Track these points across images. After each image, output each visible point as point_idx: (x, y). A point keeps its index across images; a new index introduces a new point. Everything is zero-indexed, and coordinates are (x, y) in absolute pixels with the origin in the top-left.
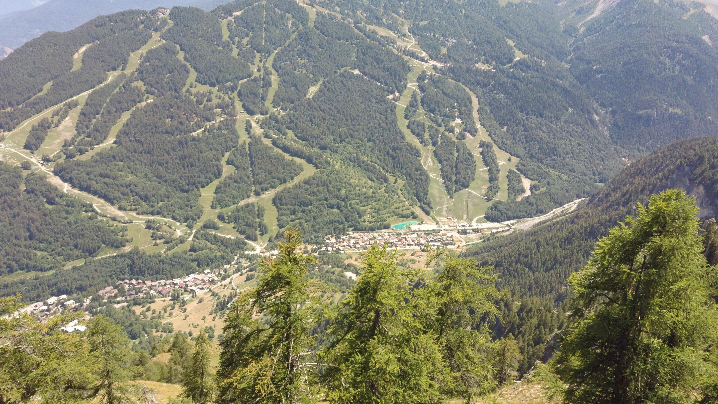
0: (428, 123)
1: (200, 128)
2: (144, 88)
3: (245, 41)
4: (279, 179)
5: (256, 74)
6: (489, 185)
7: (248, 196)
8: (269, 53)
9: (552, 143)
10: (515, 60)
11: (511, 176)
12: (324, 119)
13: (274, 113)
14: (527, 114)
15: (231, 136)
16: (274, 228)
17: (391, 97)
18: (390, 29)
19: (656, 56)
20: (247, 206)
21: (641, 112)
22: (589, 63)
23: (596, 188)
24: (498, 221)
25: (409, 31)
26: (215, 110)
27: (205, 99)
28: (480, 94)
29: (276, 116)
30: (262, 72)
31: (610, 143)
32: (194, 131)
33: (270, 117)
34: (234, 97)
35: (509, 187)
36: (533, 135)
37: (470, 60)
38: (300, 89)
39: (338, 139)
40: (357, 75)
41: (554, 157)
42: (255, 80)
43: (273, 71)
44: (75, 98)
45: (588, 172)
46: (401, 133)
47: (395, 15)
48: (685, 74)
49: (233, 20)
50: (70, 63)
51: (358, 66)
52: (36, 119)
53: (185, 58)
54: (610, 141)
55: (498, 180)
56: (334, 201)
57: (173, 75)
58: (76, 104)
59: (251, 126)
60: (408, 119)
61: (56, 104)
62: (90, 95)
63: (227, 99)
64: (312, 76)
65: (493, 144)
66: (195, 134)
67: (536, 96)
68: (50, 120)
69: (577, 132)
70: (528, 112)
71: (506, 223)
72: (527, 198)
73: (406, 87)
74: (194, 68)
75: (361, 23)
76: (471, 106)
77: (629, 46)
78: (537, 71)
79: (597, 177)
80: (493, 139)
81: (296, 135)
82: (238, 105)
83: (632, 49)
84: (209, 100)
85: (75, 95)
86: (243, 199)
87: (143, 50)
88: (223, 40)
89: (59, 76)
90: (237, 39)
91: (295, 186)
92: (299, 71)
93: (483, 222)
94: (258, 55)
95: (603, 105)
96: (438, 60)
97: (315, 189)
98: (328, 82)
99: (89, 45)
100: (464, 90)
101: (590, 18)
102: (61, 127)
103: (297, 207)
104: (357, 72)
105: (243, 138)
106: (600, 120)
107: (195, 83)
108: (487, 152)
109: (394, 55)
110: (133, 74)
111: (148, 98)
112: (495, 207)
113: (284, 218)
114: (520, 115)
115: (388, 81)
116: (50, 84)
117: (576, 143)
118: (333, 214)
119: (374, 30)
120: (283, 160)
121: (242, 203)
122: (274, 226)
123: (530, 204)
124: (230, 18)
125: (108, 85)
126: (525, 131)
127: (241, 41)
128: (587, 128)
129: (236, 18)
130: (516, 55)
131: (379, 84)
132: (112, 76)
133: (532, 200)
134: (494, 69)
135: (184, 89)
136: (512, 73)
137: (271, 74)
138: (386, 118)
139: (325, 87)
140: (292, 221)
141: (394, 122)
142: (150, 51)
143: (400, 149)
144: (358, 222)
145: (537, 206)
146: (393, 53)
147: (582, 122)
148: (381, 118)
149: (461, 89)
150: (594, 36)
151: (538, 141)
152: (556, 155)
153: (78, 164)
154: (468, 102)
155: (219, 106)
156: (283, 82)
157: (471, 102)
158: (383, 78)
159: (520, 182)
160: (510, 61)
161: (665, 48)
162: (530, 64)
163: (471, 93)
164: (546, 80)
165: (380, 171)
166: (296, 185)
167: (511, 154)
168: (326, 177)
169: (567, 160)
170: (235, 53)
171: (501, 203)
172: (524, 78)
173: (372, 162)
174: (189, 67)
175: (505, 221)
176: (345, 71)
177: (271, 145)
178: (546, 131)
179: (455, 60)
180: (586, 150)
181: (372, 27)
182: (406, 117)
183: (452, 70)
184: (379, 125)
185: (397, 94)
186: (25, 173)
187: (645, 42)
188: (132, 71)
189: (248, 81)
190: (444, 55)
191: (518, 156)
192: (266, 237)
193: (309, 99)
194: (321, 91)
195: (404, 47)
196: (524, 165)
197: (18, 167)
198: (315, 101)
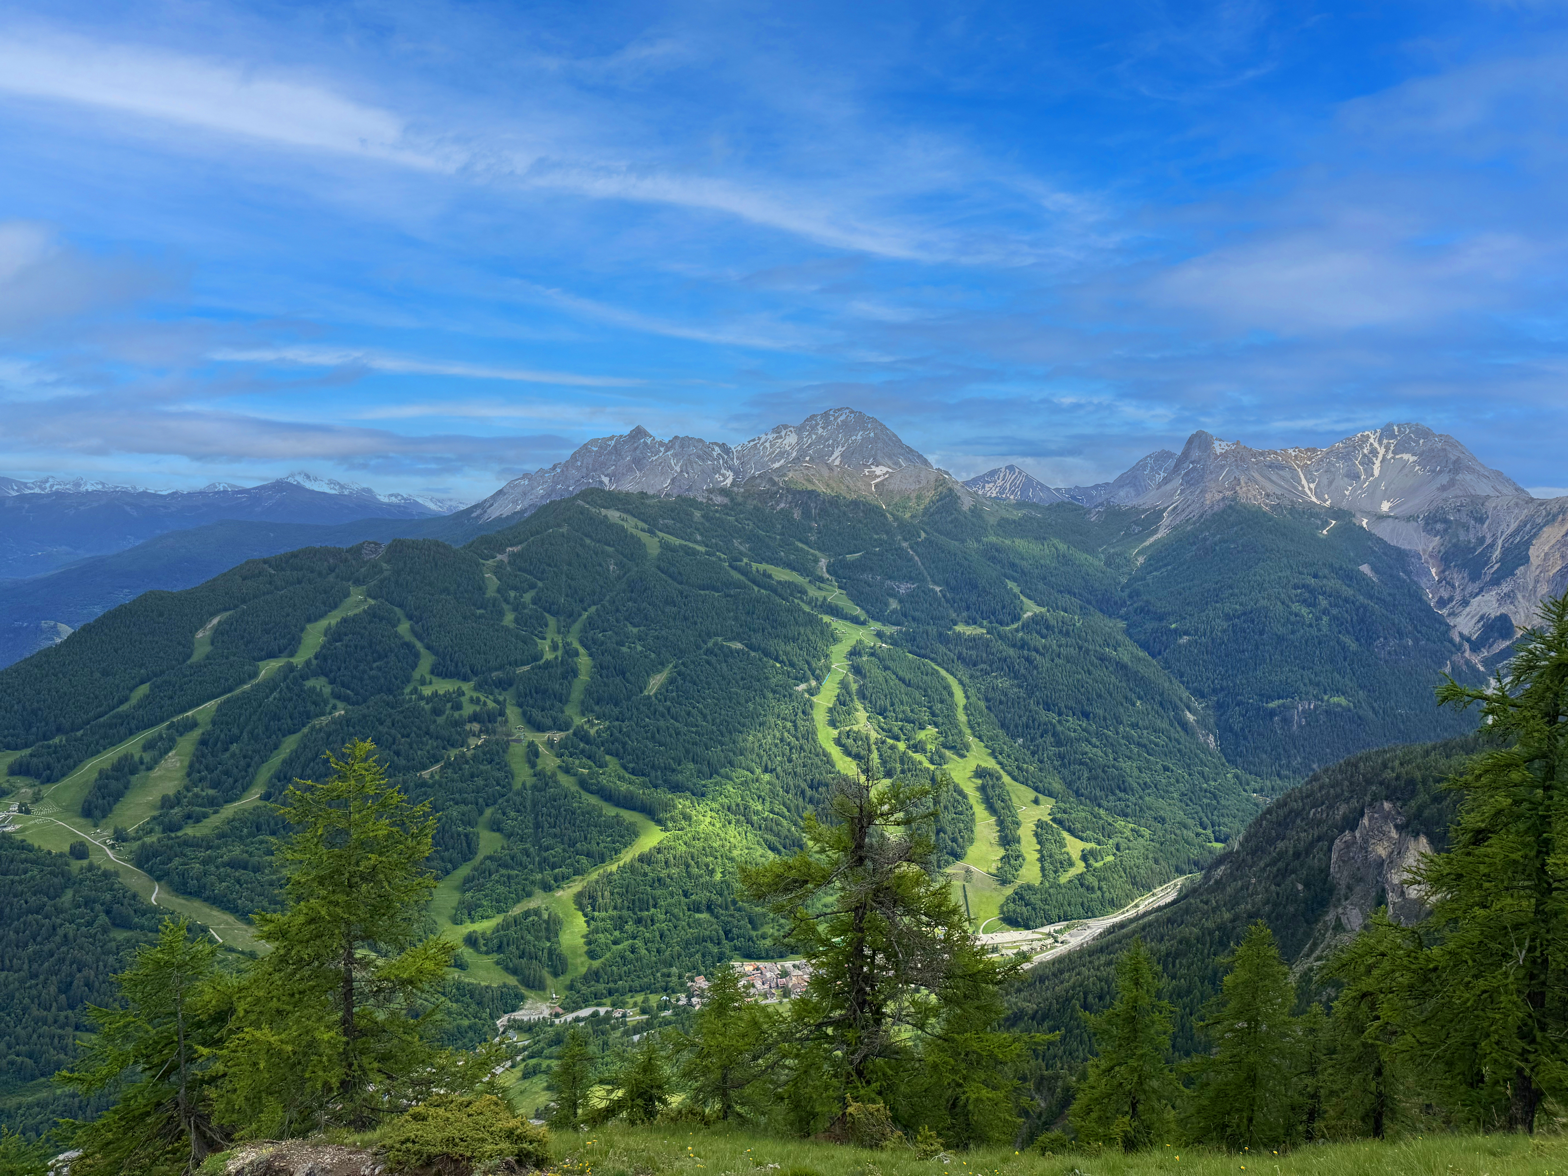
0: (874, 735)
1: (437, 761)
2: (327, 690)
3: (528, 597)
4: (588, 855)
5: (549, 656)
6: (1002, 852)
7: (529, 895)
8: (572, 616)
9: (1113, 766)
10: (1025, 616)
11: (1041, 831)
12: (678, 734)
13: (582, 727)
14: (1060, 714)
15: (498, 774)
16: (579, 961)
17: (802, 687)
18: (794, 569)
19: (1283, 603)
20: (527, 914)
21: (1272, 705)
22: (1161, 618)
23: (1210, 852)
24: (1027, 927)
25: (828, 571)
26: (468, 727)
27: (449, 705)
28: (966, 680)
29: (587, 732)
30: (560, 653)
31: (1223, 765)
32: (424, 769)
33: (575, 734)
34: (505, 700)
35: (1042, 856)
36: (1075, 753)
37: (943, 618)
38: (632, 679)
39: (705, 769)
40: (738, 651)
41: (1121, 795)
42: (548, 664)
43: (582, 650)
44: (189, 713)
45: (1190, 822)
46: (826, 754)
47: (800, 545)
48: (1340, 632)
49: (506, 560)
50: (188, 648)
51: (738, 634)
52: (108, 757)
53: (413, 630)
54: (1224, 760)
55: (1019, 842)
56: (701, 896)
57: (387, 663)
58: (192, 725)
59: (536, 754)
60: (836, 727)
61: (152, 725)
62: (219, 708)
63: (491, 705)
64: (653, 655)
65: (1002, 772)
66: (426, 774)
67: (1071, 680)
68: (137, 758)
69: (1157, 745)
70: (1059, 709)
71: (1046, 929)
72: (1081, 877)
73: (829, 669)
74: (428, 648)
75: (741, 561)
76: (953, 701)
77: (1231, 587)
78: (1067, 634)
79: (1209, 832)
80: (1000, 763)
81: (625, 768)
82: (512, 713)
83: (1236, 591)
84: (458, 707)
85: (191, 707)
86: (519, 901)
87: (333, 619)
88: (487, 596)
89: (162, 672)
90: (512, 594)
91: (622, 870)
92: (629, 648)
93: (1001, 930)
94: (552, 621)
95: (1200, 694)
96: (886, 621)
97: (663, 874)
98: (683, 663)
99: (226, 615)
100: (937, 672)
101: (1152, 540)
102: (156, 772)
103: (625, 913)
104: (737, 646)
105: (523, 775)
106: (1197, 722)
107: (428, 677)
108: (993, 787)
109: (804, 613)
110: (308, 663)
111: (335, 708)
112: (1019, 897)
113: (602, 938)
114: (1046, 716)
115: (795, 659)
116: (143, 690)
117: (1159, 765)
118: (698, 923)
119: (765, 571)
120: (600, 816)
121: (517, 910)
122: (581, 956)
123: (1088, 889)
124: (499, 557)
125: (258, 685)
126: (1059, 744)
127: (521, 597)
128: (1177, 736)
129: (513, 555)
130: (1025, 607)
131: (778, 665)
132: (268, 668)
133: (1091, 880)
134: (988, 633)
135: (407, 690)
136: (1022, 639)
137: (577, 654)
138: (795, 726)
139: (679, 674)
140: (615, 943)
141: (810, 735)
142: (345, 620)
143: (827, 785)
144: (750, 939)
145: (1103, 893)
146: (801, 610)
147: (1165, 725)
148: (784, 727)
149: (930, 670)
150: (1164, 570)
151: (1087, 765)
152: (1125, 791)
153: (186, 843)
154: (945, 693)
155: (475, 718)
156: (600, 668)
157: (951, 694)
158: (786, 653)
159: (1062, 844)
160: (1016, 618)
161: (1296, 587)
162: (1053, 622)
163: (950, 679)
164: (1087, 651)
165: (789, 830)
166: (624, 867)
167: (1036, 789)
168: (684, 848)
169: (1147, 798)
170: (509, 619)
171: (1029, 887)
172: (1044, 647)
173: (772, 811)
174: (419, 645)
175: (1043, 925)
176: (716, 644)
177: (574, 788)
178: (1098, 743)
179: (914, 619)
180: (1181, 780)
181: (763, 567)
182: (833, 723)
183: (911, 639)
184: (782, 740)
185: (814, 683)
186: (76, 865)
187: (1258, 578)
188: (307, 657)
189: (532, 668)
190: (894, 612)
191: (1050, 795)
192: (565, 979)
193: (649, 697)
194: (671, 681)
195: (821, 599)
196: (1065, 812)
197: (61, 855)
198: (660, 701)
